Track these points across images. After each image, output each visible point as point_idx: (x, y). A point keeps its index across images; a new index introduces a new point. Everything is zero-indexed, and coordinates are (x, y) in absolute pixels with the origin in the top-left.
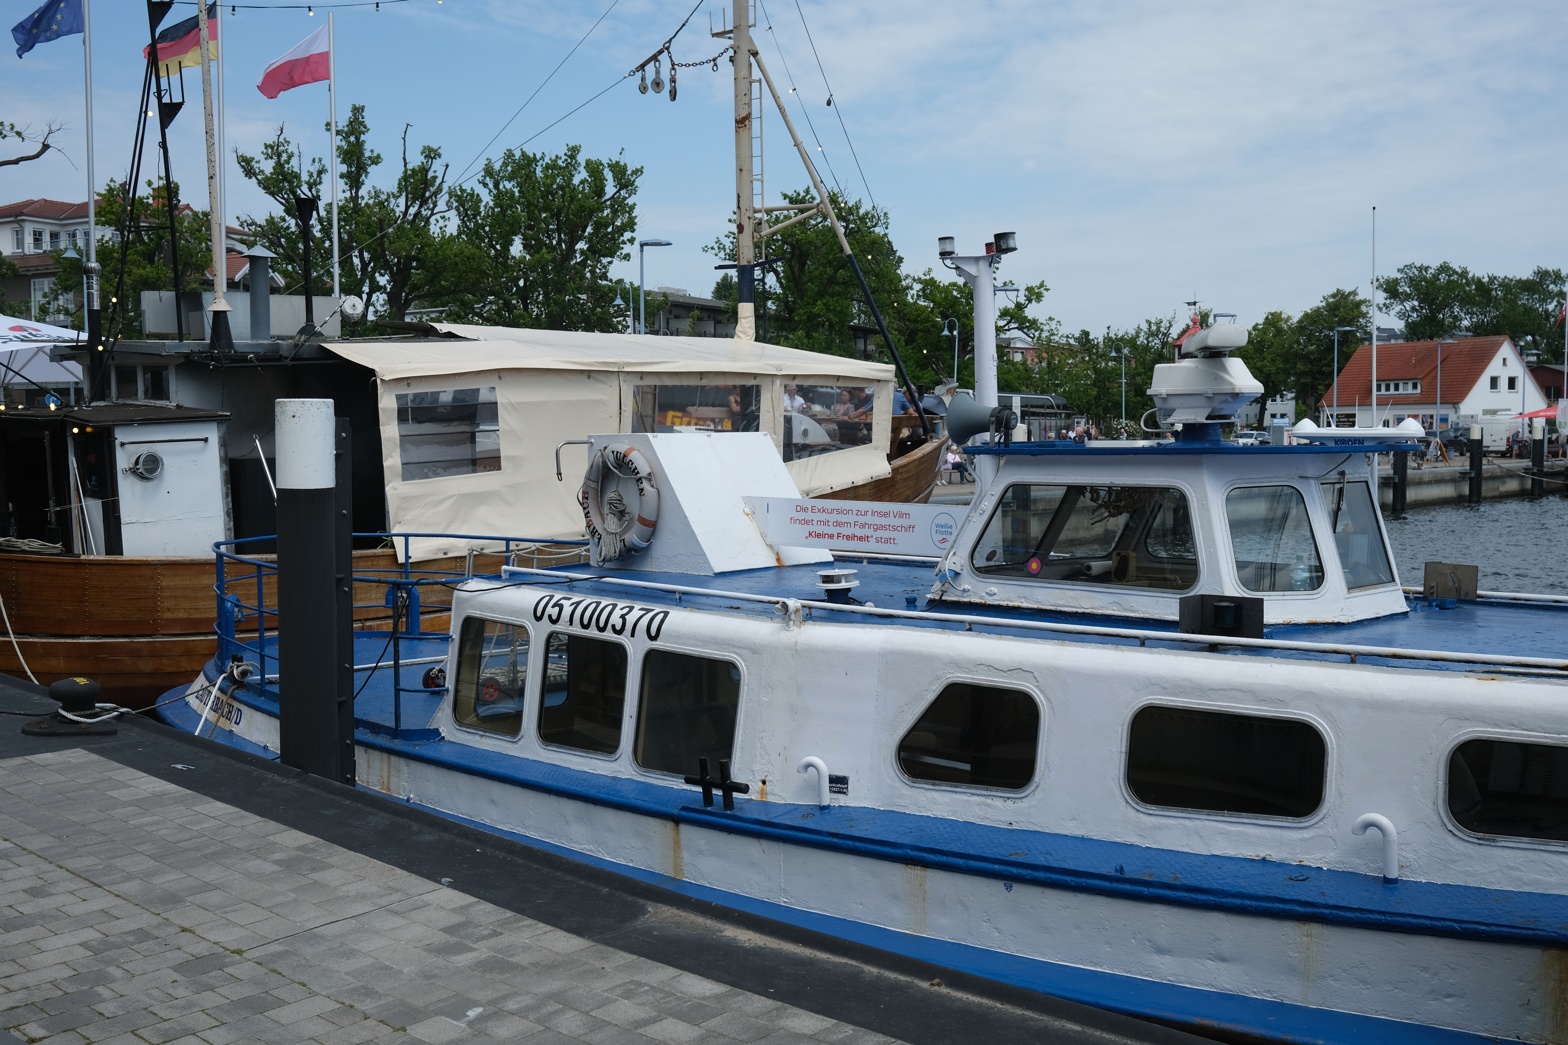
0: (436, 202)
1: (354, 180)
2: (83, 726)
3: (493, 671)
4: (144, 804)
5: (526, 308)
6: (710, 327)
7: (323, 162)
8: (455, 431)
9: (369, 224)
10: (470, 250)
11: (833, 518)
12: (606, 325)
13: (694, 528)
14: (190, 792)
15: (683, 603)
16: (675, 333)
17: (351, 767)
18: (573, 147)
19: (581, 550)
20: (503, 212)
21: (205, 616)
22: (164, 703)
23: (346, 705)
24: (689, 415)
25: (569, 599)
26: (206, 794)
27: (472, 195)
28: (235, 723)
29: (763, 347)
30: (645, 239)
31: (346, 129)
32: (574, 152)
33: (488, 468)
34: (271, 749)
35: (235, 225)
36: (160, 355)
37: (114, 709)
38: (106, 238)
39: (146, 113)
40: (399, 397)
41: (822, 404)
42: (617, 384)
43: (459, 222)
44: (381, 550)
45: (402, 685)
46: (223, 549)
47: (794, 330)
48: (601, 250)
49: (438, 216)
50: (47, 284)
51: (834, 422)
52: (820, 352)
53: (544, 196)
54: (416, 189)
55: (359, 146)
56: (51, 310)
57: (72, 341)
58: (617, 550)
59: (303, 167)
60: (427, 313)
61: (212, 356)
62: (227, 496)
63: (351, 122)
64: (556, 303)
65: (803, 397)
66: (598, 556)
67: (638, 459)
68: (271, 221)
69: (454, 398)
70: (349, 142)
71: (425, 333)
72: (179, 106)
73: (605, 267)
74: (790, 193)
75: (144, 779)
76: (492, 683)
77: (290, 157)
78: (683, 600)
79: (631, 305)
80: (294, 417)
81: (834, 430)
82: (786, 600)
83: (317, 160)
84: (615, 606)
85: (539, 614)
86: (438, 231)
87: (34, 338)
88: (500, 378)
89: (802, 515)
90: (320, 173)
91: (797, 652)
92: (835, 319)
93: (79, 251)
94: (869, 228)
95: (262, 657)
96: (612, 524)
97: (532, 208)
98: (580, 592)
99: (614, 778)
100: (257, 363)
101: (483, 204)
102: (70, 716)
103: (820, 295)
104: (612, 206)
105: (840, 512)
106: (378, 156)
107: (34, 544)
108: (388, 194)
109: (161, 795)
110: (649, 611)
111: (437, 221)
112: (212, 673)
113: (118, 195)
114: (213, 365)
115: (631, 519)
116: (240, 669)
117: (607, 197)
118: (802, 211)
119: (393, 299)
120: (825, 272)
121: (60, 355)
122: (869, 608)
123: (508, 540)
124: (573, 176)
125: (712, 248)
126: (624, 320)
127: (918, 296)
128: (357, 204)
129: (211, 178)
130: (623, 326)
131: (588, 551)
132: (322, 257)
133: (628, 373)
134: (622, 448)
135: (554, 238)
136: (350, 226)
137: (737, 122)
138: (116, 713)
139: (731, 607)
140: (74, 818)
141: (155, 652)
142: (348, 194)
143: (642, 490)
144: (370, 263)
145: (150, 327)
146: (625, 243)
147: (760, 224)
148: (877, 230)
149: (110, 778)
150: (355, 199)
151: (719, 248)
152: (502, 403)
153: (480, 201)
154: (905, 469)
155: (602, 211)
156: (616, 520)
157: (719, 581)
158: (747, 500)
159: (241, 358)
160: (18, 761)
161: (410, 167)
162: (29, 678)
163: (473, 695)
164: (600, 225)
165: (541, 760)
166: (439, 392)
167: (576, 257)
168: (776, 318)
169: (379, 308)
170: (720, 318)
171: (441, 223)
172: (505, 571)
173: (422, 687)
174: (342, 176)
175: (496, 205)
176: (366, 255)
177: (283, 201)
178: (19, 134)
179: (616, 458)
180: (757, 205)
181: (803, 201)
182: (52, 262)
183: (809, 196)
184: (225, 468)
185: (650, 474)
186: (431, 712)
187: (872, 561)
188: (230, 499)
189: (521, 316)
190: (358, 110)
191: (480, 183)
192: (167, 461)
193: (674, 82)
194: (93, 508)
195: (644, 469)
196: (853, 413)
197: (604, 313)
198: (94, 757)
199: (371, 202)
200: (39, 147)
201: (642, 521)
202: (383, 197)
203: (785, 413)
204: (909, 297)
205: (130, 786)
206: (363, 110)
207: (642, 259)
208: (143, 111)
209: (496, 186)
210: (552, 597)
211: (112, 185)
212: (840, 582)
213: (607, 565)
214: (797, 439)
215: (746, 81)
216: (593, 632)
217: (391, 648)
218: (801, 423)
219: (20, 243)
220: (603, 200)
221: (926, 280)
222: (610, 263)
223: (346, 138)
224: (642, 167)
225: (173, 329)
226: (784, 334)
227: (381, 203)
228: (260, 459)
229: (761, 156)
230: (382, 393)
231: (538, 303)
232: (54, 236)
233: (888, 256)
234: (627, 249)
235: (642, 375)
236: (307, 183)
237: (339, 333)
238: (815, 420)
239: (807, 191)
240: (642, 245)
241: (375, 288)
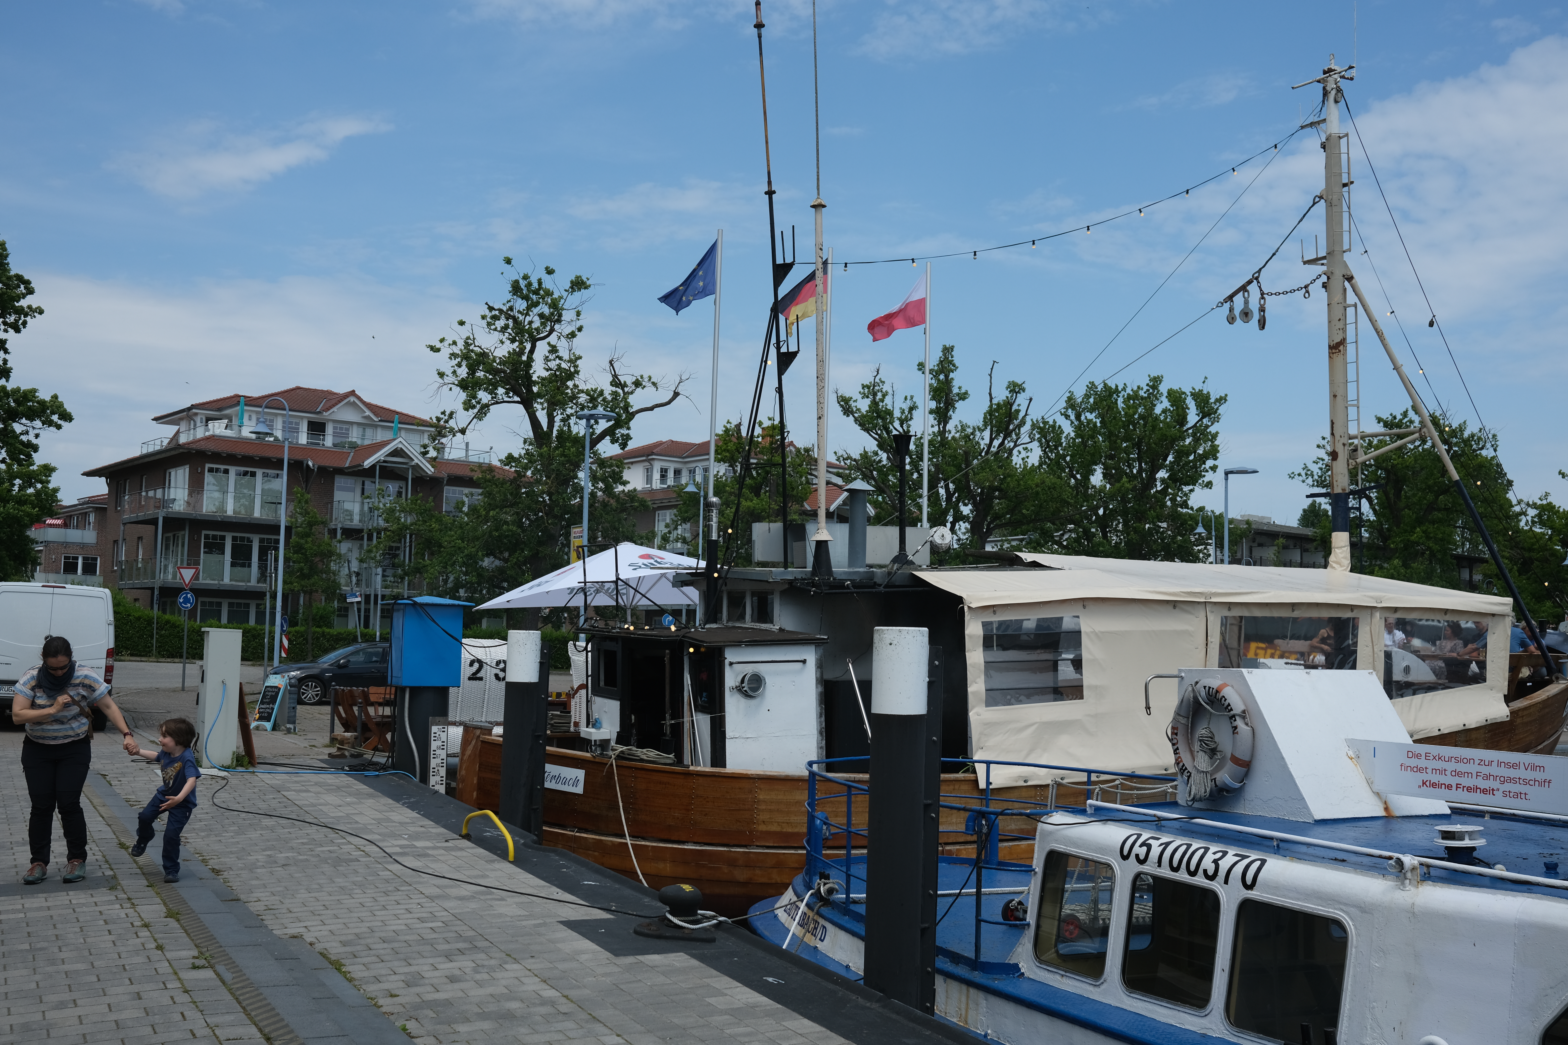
0: (1019, 433)
1: (942, 415)
2: (686, 931)
3: (1072, 907)
4: (739, 1014)
5: (1105, 536)
6: (1296, 556)
7: (914, 400)
8: (1039, 659)
9: (955, 456)
10: (1051, 480)
11: (1451, 766)
12: (1188, 555)
13: (1291, 770)
14: (780, 1006)
15: (1281, 851)
16: (1259, 562)
17: (931, 995)
18: (1155, 378)
19: (1167, 787)
20: (1084, 443)
21: (796, 830)
22: (755, 913)
23: (928, 932)
24: (1275, 648)
25: (1158, 839)
26: (794, 1010)
27: (1054, 426)
28: (820, 939)
29: (1360, 578)
30: (1230, 467)
31: (936, 368)
32: (1156, 381)
33: (1071, 697)
34: (853, 969)
35: (832, 459)
36: (767, 581)
37: (713, 918)
38: (721, 474)
39: (766, 362)
40: (985, 624)
41: (1425, 639)
42: (1204, 614)
43: (1041, 453)
44: (963, 775)
45: (984, 915)
46: (815, 767)
47: (1388, 559)
48: (1182, 478)
49: (1020, 448)
50: (668, 516)
51: (1440, 659)
52: (1418, 583)
53: (1125, 426)
54: (1001, 422)
55: (948, 382)
56: (671, 539)
57: (690, 568)
58: (1208, 790)
59: (896, 404)
60: (1009, 542)
61: (813, 582)
62: (821, 716)
63: (941, 362)
64: (1135, 530)
65: (1404, 631)
66: (1187, 795)
67: (1231, 695)
68: (865, 455)
69: (1037, 625)
70: (939, 380)
71: (1009, 561)
72: (795, 354)
73: (1186, 495)
74: (1385, 416)
75: (738, 989)
76: (1072, 919)
77: (884, 396)
78: (1281, 848)
79: (1213, 533)
80: (891, 644)
81: (1440, 667)
82: (1401, 856)
83: (909, 398)
84: (1207, 850)
85: (1125, 853)
86: (1021, 462)
87: (659, 566)
88: (1084, 607)
89: (1414, 762)
90: (911, 409)
91: (1414, 914)
92: (1436, 547)
93: (697, 485)
94: (1475, 451)
95: (848, 876)
96: (1202, 762)
97: (1113, 438)
98: (1169, 832)
99: (1204, 1036)
100: (853, 590)
101: (1064, 435)
102: (675, 920)
103: (1419, 522)
104: (1194, 435)
105: (1459, 760)
106: (966, 393)
107: (651, 754)
108: (974, 428)
109: (754, 1006)
110: (1244, 857)
111: (1020, 453)
112: (800, 888)
113: (733, 435)
114: (814, 592)
115: (1223, 759)
116: (827, 886)
117: (1189, 425)
118: (1400, 437)
119: (975, 528)
120: (1425, 498)
121: (681, 581)
122: (1499, 871)
123: (1089, 772)
124: (1155, 405)
125: (1299, 475)
126: (1205, 548)
127: (1533, 522)
128: (944, 438)
129: (820, 418)
130: (1204, 554)
131: (1175, 787)
132: (910, 488)
133: (1215, 603)
134: (1215, 683)
135: (1134, 467)
136: (937, 458)
137: (1330, 347)
138: (715, 921)
139: (1336, 859)
140: (676, 1021)
141: (750, 862)
142: (936, 429)
143: (1236, 728)
144: (954, 493)
145: (759, 555)
146: (1207, 471)
147: (1355, 450)
148: (1484, 453)
149: (708, 985)
150: (942, 433)
151: (1306, 474)
152: (1086, 632)
153: (1062, 432)
154: (1525, 713)
155: (1184, 440)
156: (1207, 757)
157: (1320, 829)
158: (1351, 743)
159: (839, 584)
160: (630, 960)
161: (995, 401)
162: (641, 881)
163: (1055, 931)
164: (1182, 454)
165: (1125, 1007)
166: (1023, 620)
167: (1156, 485)
168: (1369, 546)
169: (962, 537)
170: (1308, 546)
171: (1024, 454)
172: (1091, 806)
173: (1001, 920)
174: (931, 412)
175: (1077, 436)
176: (951, 486)
177: (877, 437)
178: (654, 384)
179: (1208, 693)
180: (1353, 431)
181: (1399, 425)
182: (675, 495)
183: (1406, 420)
184: (820, 689)
185: (1244, 712)
186: (1011, 947)
187: (1495, 816)
188: (823, 719)
189: (1100, 544)
190: (948, 350)
191: (1062, 414)
192: (769, 680)
193: (1264, 311)
194: (703, 722)
195: (1238, 706)
196: (1460, 648)
197: (1184, 541)
198: (695, 962)
199: (957, 435)
200: (671, 394)
201: (1235, 760)
202: (969, 431)
203: (1386, 649)
204: (1522, 524)
205: (726, 995)
206: (952, 350)
207: (1226, 487)
208: (764, 361)
209: (1078, 417)
210: (1139, 836)
211: (728, 426)
212: (1463, 839)
213: (1196, 805)
214: (1398, 676)
215: (1341, 307)
216: (1182, 876)
217: (974, 876)
218: (1402, 659)
219: (649, 480)
220: (1185, 428)
221: (1542, 505)
222: (1192, 491)
223: (936, 377)
224: (1226, 395)
225: (779, 557)
226: (1378, 563)
227: (967, 436)
228: (852, 682)
229: (1357, 381)
230: (969, 620)
231: (1119, 531)
232: (677, 472)
233: (1496, 479)
234: (1209, 476)
235: (1230, 605)
236: (899, 419)
237: (928, 563)
238: (1418, 656)
239: (1405, 414)
240: (1227, 473)
241: (959, 517)
